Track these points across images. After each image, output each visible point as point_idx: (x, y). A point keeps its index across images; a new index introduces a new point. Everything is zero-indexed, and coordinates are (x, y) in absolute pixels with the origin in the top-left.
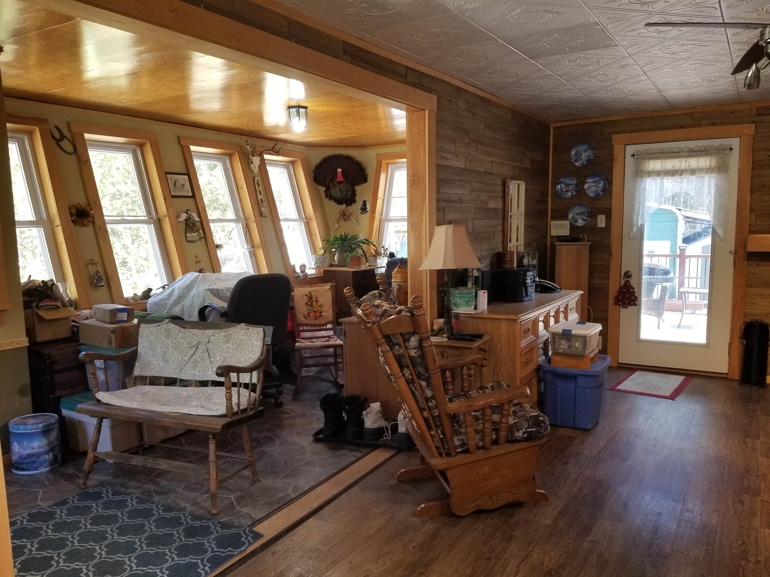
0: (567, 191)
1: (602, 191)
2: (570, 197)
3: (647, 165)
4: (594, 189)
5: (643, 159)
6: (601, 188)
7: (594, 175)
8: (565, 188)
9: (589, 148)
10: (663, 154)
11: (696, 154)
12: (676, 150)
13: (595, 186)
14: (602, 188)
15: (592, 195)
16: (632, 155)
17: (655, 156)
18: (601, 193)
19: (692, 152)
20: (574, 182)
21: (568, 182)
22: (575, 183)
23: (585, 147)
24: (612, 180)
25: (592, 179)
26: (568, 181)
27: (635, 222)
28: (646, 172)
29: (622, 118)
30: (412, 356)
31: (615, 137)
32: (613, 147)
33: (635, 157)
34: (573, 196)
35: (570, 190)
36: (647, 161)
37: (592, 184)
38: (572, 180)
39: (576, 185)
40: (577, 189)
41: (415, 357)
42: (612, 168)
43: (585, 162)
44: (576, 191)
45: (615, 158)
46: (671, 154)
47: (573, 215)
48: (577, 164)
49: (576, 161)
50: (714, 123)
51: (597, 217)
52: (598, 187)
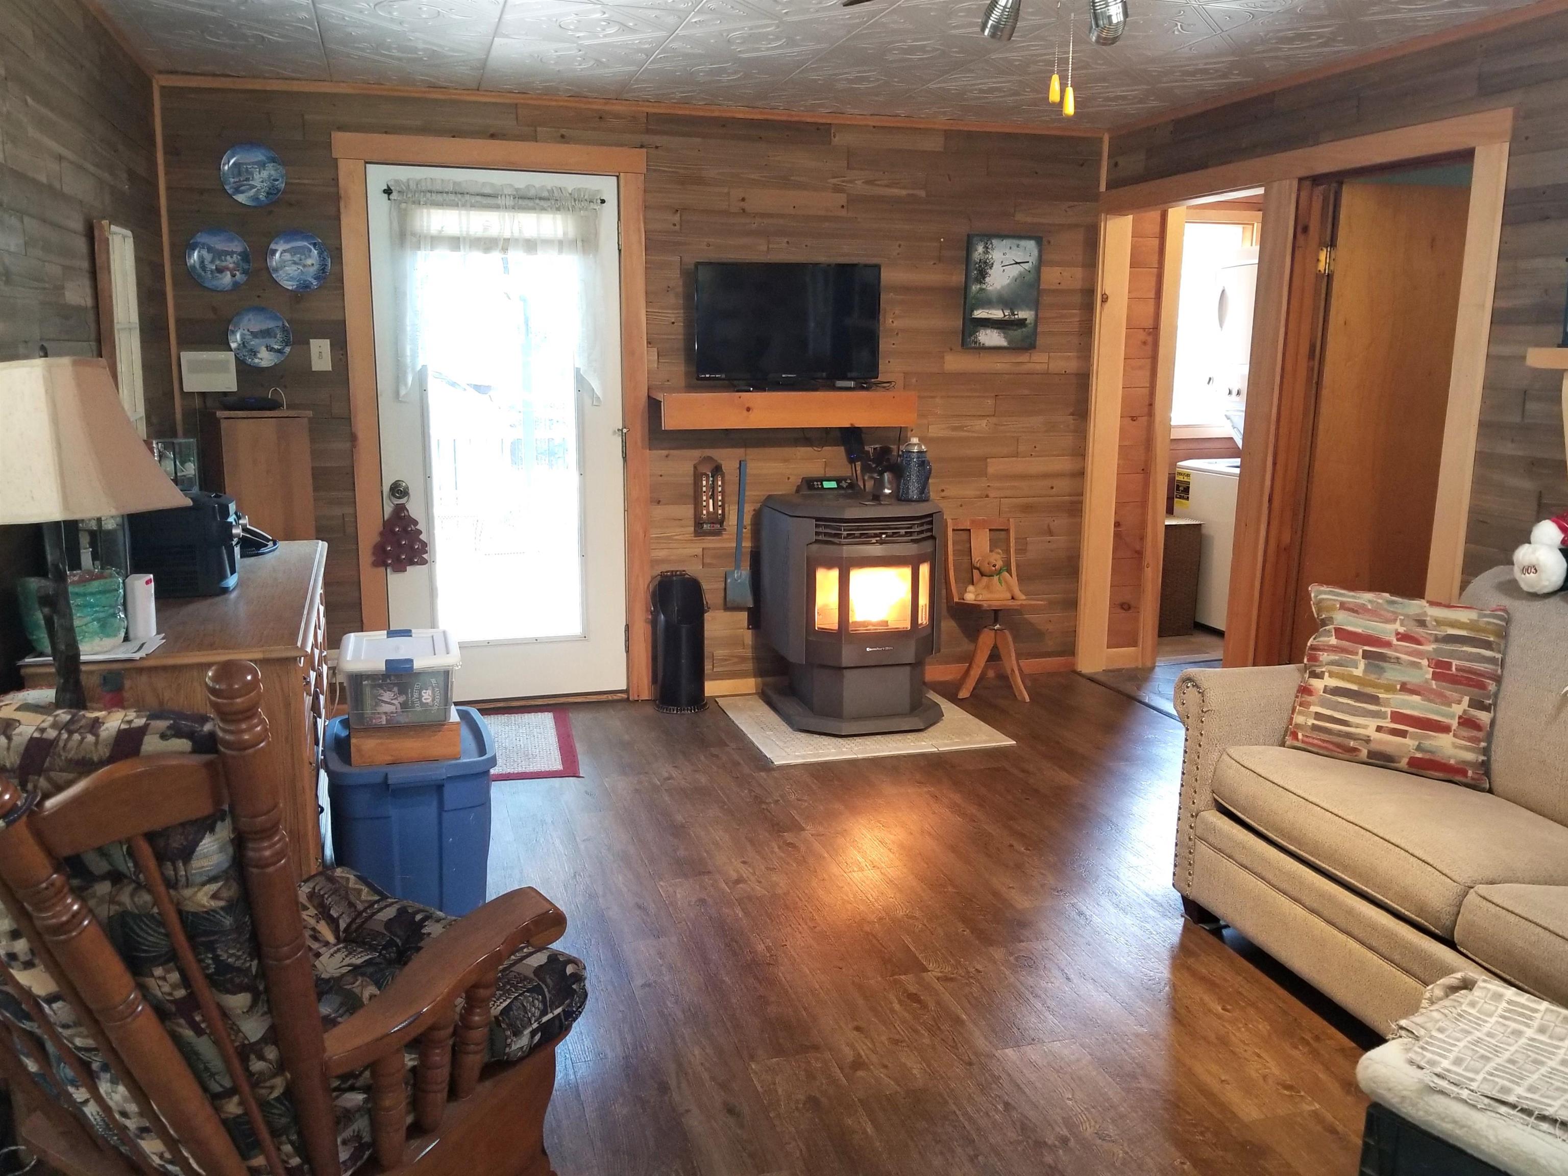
0: (220, 270)
1: (317, 278)
2: (229, 287)
3: (425, 219)
4: (292, 270)
5: (414, 203)
6: (313, 270)
7: (291, 233)
8: (212, 262)
9: (273, 160)
10: (459, 196)
11: (530, 204)
12: (487, 190)
13: (295, 263)
14: (316, 268)
15: (290, 285)
16: (385, 191)
17: (439, 198)
18: (315, 283)
19: (523, 198)
20: (237, 246)
21: (220, 246)
22: (239, 249)
23: (259, 155)
24: (339, 249)
25: (287, 242)
26: (219, 243)
27: (409, 360)
28: (425, 237)
29: (350, 91)
30: (195, 914)
31: (338, 138)
32: (335, 163)
33: (394, 196)
34: (236, 285)
35: (227, 268)
36: (425, 211)
37: (287, 256)
38: (231, 240)
39: (245, 257)
40: (246, 267)
41: (211, 912)
42: (338, 218)
43: (262, 196)
44: (244, 272)
45: (342, 192)
46: (479, 198)
47: (242, 335)
48: (240, 198)
49: (237, 191)
50: (563, 136)
51: (308, 343)
52: (304, 266)
